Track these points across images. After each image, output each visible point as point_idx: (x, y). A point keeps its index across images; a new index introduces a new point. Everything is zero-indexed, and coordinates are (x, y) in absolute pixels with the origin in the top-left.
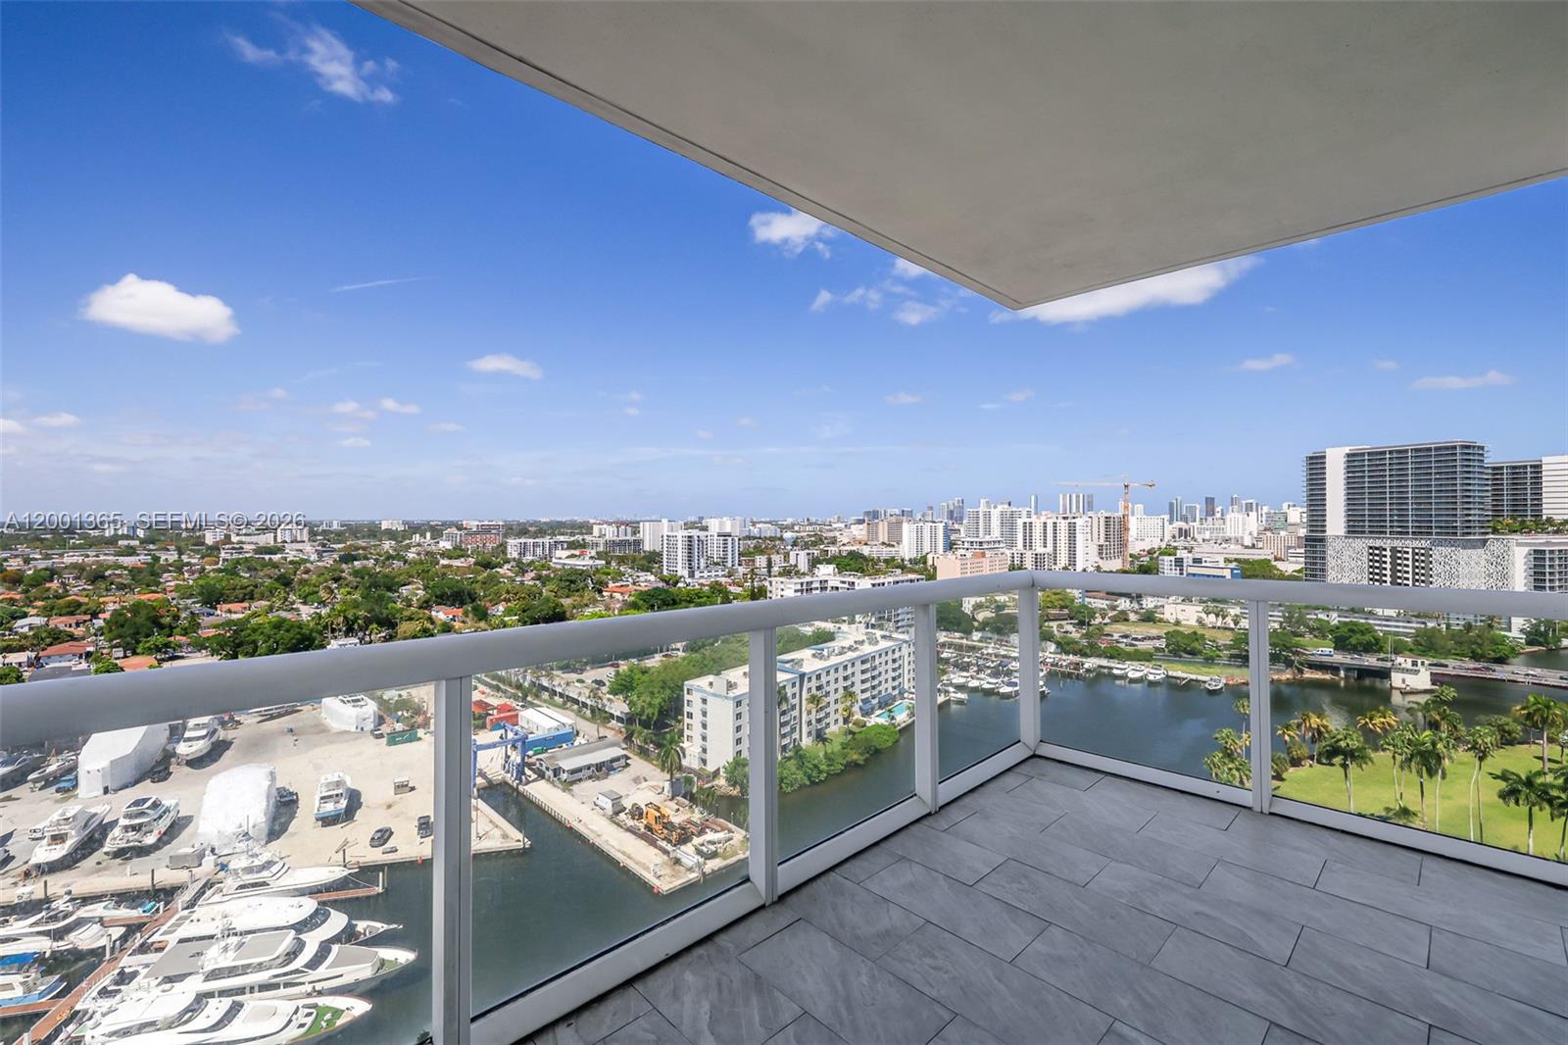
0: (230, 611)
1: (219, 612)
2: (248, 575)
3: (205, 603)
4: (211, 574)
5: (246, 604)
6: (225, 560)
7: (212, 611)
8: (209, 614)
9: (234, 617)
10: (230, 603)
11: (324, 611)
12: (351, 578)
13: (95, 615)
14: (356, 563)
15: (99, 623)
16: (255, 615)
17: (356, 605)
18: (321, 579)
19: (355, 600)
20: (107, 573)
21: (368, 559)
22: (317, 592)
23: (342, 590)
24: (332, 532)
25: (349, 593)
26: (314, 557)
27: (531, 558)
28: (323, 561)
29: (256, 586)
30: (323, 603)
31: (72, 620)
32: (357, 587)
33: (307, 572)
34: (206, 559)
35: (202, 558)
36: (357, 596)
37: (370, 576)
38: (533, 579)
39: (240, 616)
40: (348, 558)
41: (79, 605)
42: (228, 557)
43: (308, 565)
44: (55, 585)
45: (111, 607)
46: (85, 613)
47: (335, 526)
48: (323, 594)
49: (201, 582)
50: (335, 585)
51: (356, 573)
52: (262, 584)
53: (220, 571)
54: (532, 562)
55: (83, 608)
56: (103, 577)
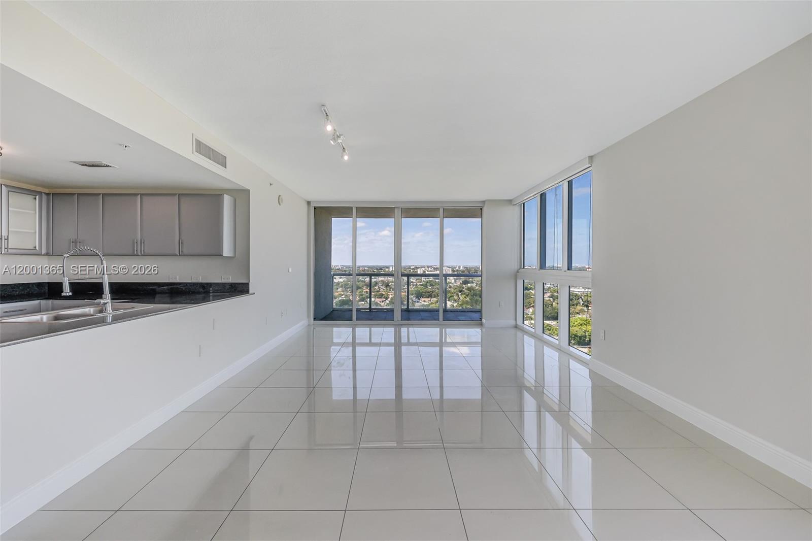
0: (424, 301)
1: (420, 301)
2: (430, 288)
3: (417, 298)
4: (419, 287)
5: (429, 299)
6: (423, 281)
7: (419, 301)
8: (418, 302)
9: (425, 303)
10: (425, 298)
11: (455, 304)
12: (466, 291)
13: (387, 299)
14: (469, 284)
15: (387, 302)
16: (432, 303)
17: (467, 303)
18: (455, 291)
19: (467, 301)
20: (390, 284)
21: (473, 283)
22: (453, 296)
23: (463, 296)
24: (460, 271)
25: (465, 297)
26: (453, 281)
27: (549, 286)
28: (456, 283)
29: (433, 292)
30: (455, 301)
31: (381, 300)
32: (468, 295)
33: (450, 287)
34: (418, 280)
35: (416, 280)
36: (468, 299)
37: (474, 291)
38: (549, 297)
39: (427, 303)
40: (465, 282)
41: (383, 295)
42: (424, 280)
43: (451, 284)
44: (377, 287)
45: (391, 296)
46: (384, 298)
47: (462, 268)
48: (456, 297)
49: (416, 289)
50: (460, 294)
51: (469, 289)
52: (435, 291)
53: (421, 285)
54: (550, 288)
55: (384, 296)
56: (389, 285)
